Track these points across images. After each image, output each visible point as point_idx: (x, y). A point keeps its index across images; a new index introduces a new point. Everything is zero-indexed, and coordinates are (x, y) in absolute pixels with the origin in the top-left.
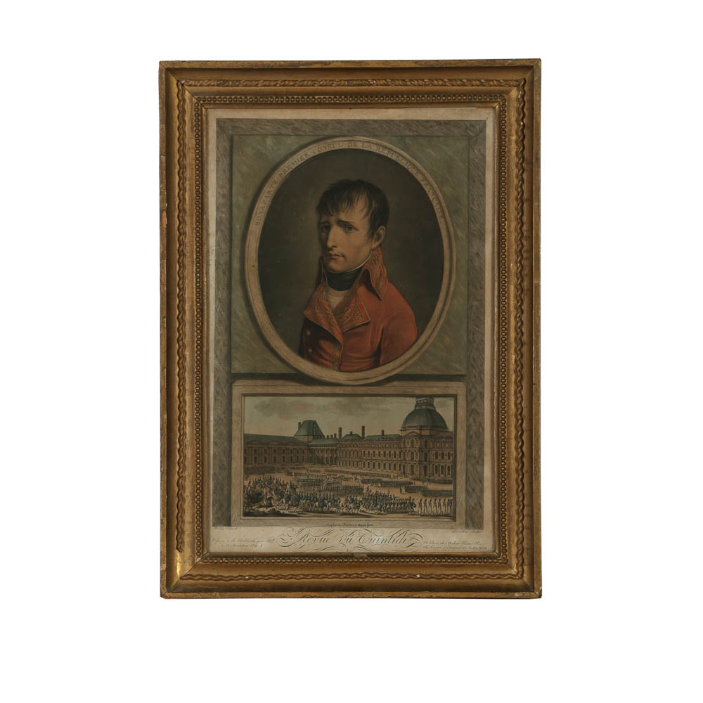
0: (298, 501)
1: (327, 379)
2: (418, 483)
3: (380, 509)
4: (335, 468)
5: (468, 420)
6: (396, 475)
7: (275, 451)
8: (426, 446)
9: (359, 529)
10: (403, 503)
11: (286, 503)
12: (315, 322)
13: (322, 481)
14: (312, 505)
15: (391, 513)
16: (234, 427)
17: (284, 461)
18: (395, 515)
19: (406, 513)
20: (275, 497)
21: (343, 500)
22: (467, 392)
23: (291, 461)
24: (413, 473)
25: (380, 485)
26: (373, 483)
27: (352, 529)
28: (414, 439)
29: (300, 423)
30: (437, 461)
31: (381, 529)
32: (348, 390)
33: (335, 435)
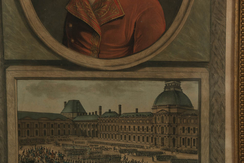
1: (88, 65)
2: (168, 153)
4: (96, 140)
5: (210, 100)
6: (148, 146)
7: (45, 125)
8: (174, 122)
12: (77, 16)
13: (86, 150)
16: (9, 105)
17: (52, 134)
22: (210, 76)
23: (59, 134)
24: (163, 144)
25: (135, 154)
26: (129, 152)
28: (164, 116)
29: (65, 102)
30: (184, 134)
32: (106, 75)
33: (96, 112)
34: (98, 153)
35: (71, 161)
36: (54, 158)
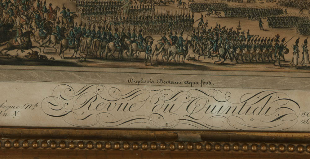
0: (79, 40)
2: (293, 12)
3: (223, 56)
9: (187, 88)
10: (265, 45)
11: (57, 42)
13: (120, 5)
14: (103, 48)
15: (244, 63)
18: (251, 67)
19: (269, 62)
20: (37, 33)
21: (157, 39)
25: (223, 14)
26: (211, 10)
27: (174, 89)
31: (225, 90)
34: (146, 10)
35: (90, 27)
36: (54, 20)
